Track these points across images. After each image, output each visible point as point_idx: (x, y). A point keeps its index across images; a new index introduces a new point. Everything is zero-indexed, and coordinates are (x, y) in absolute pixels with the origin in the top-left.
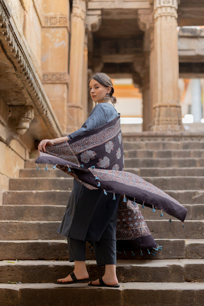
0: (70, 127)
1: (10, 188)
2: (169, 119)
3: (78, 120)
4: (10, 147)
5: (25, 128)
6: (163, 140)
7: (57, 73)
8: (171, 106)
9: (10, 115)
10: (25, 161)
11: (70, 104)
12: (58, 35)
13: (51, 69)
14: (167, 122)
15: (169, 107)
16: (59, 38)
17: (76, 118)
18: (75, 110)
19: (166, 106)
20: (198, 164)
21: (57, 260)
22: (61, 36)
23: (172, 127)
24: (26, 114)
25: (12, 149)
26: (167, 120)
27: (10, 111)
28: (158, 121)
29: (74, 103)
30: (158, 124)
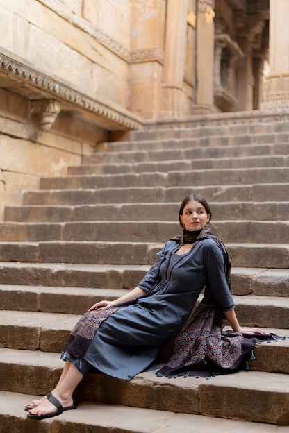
0: (163, 112)
1: (41, 187)
2: (280, 92)
3: (173, 103)
4: (40, 144)
5: (48, 123)
6: (260, 121)
7: (146, 50)
8: (284, 76)
9: (32, 111)
10: (82, 156)
11: (164, 85)
12: (148, 4)
13: (141, 46)
14: (278, 97)
15: (281, 77)
16: (150, 7)
17: (170, 100)
18: (170, 91)
19: (278, 77)
20: (272, 151)
21: (27, 262)
22: (152, 5)
23: (283, 103)
24: (48, 108)
25: (47, 146)
26: (279, 95)
27: (32, 106)
28: (268, 97)
29: (170, 83)
30: (268, 101)
